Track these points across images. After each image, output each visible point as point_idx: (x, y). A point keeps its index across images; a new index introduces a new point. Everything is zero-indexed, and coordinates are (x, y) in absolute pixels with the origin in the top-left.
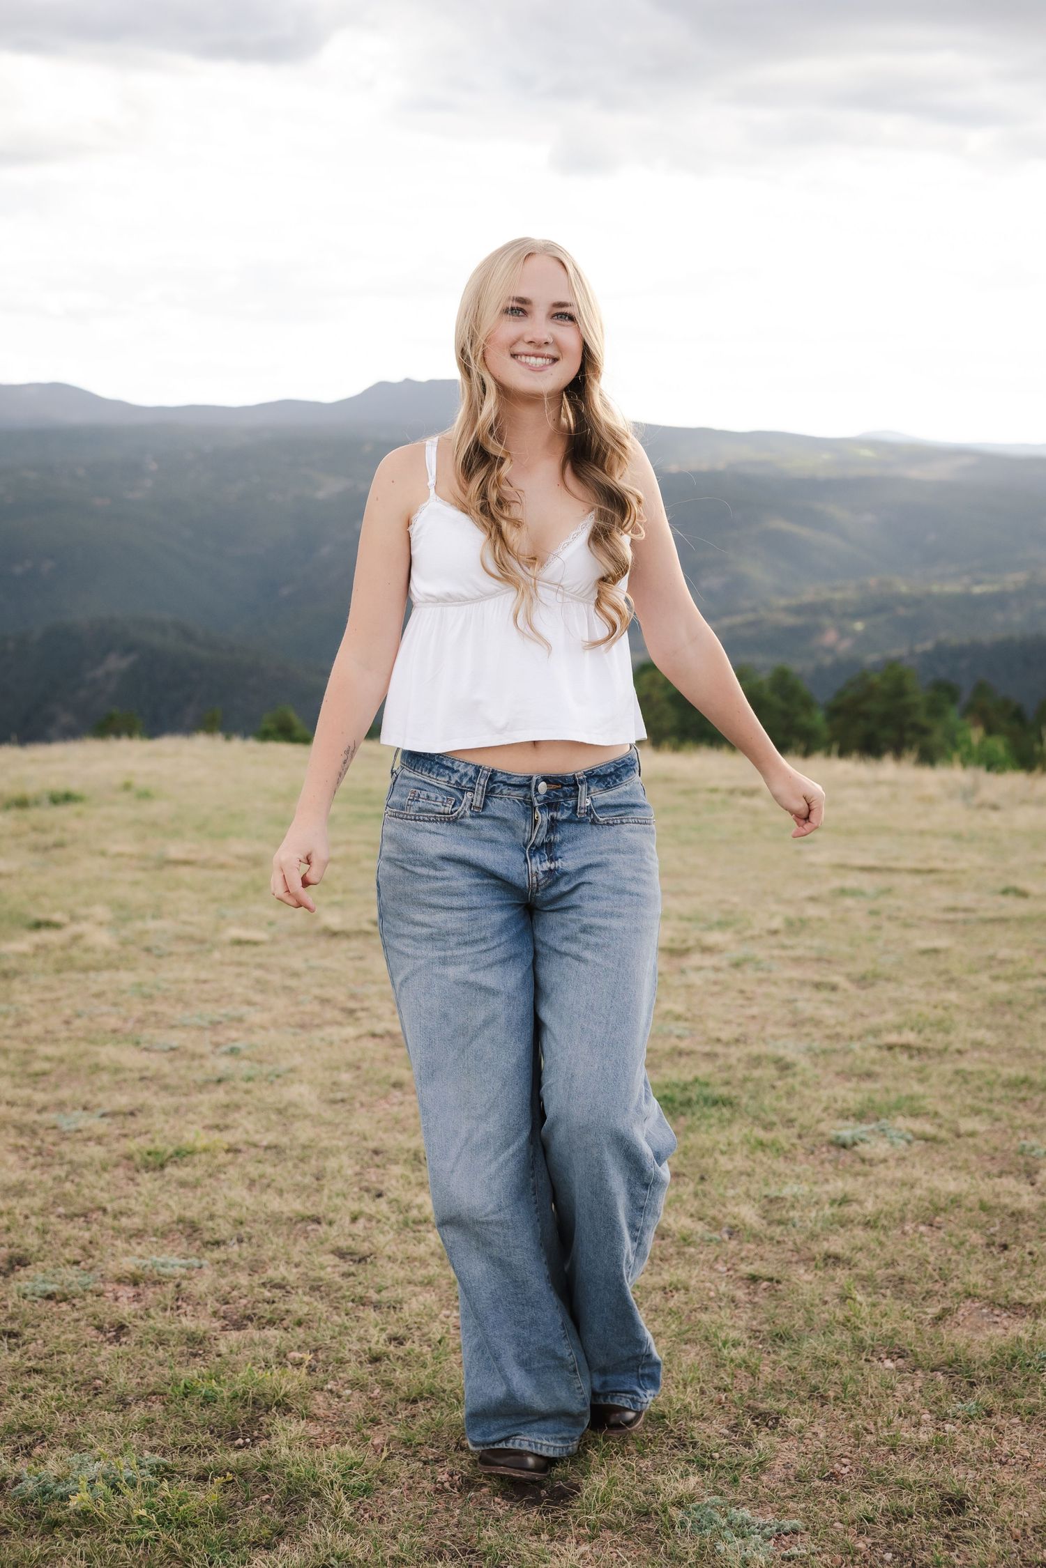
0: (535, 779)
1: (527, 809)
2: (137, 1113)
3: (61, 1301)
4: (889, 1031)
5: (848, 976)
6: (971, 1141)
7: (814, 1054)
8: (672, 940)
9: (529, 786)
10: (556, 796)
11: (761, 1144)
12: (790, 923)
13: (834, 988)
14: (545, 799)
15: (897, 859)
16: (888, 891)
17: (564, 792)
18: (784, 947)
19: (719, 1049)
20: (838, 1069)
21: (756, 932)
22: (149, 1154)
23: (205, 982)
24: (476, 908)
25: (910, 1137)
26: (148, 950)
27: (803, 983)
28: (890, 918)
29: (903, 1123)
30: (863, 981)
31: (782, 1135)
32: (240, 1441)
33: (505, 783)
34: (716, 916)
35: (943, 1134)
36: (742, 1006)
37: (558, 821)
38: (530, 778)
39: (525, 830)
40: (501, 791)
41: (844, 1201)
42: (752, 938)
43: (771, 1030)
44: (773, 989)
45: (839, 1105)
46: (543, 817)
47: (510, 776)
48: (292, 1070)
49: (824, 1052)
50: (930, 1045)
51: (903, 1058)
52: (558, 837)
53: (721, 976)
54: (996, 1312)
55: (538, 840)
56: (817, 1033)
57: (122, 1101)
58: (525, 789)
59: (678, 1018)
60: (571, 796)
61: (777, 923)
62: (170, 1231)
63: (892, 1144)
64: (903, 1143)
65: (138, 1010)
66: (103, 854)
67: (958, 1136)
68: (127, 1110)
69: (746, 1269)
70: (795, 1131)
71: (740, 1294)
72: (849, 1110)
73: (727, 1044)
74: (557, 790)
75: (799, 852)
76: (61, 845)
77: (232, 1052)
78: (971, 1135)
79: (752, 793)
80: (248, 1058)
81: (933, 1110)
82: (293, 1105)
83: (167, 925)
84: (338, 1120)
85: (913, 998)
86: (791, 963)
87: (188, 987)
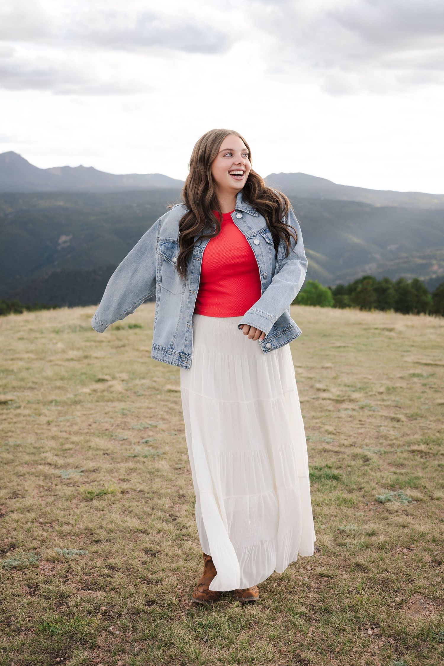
2: (96, 471)
3: (18, 570)
4: (414, 444)
5: (406, 415)
6: (437, 502)
7: (380, 454)
8: (338, 396)
11: (345, 500)
12: (388, 389)
13: (398, 421)
15: (440, 360)
16: (432, 375)
18: (383, 400)
19: (342, 449)
20: (389, 461)
21: (374, 393)
22: (89, 493)
23: (151, 408)
25: (410, 499)
26: (135, 393)
27: (386, 418)
28: (431, 388)
29: (410, 492)
30: (412, 417)
31: (355, 496)
32: (58, 659)
34: (359, 385)
35: (426, 498)
36: (358, 428)
41: (372, 534)
42: (371, 396)
43: (367, 441)
44: (373, 420)
45: (384, 481)
48: (164, 453)
49: (385, 453)
50: (431, 451)
51: (418, 458)
53: (354, 413)
54: (428, 602)
56: (385, 443)
57: (91, 465)
59: (330, 433)
61: (382, 390)
62: (81, 533)
63: (402, 502)
64: (407, 503)
65: (119, 420)
66: (138, 350)
67: (432, 499)
68: (92, 469)
69: (319, 570)
70: (362, 493)
71: (313, 584)
72: (388, 484)
73: (346, 447)
75: (402, 356)
76: (124, 346)
77: (146, 442)
78: (438, 499)
79: (391, 330)
80: (151, 446)
81: (424, 485)
82: (158, 470)
83: (146, 382)
84: (174, 478)
85: (430, 427)
86: (384, 408)
87: (142, 410)
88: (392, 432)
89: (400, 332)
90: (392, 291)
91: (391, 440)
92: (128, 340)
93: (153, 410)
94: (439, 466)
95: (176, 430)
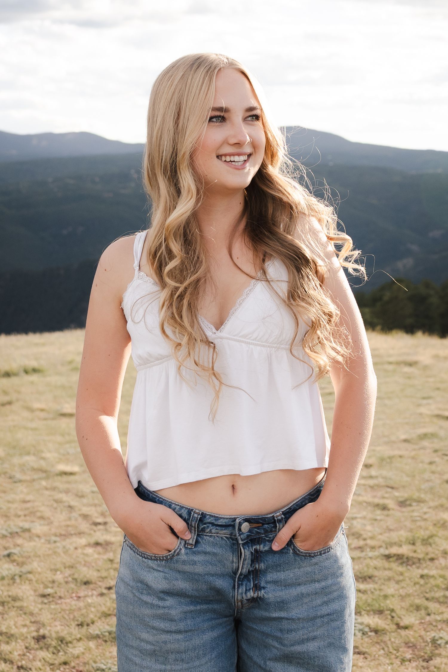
0: (238, 521)
1: (234, 544)
9: (233, 526)
10: (257, 533)
14: (248, 536)
17: (264, 529)
24: (191, 630)
33: (213, 524)
37: (261, 552)
38: (234, 520)
39: (233, 562)
40: (210, 531)
46: (246, 553)
47: (217, 518)
52: (262, 566)
55: (244, 570)
58: (231, 528)
60: (271, 531)
67: (398, 627)
74: (258, 528)
75: (419, 405)
76: (10, 403)
77: (9, 555)
78: (406, 628)
79: (411, 364)
80: (14, 561)
81: (392, 607)
82: (15, 599)
83: (30, 460)
84: (36, 611)
85: (426, 516)
86: (369, 489)
87: (13, 506)
88: (369, 528)
89: (426, 368)
90: (434, 300)
91: (365, 539)
92: (19, 392)
93: (29, 505)
94: (422, 576)
95: (58, 534)
